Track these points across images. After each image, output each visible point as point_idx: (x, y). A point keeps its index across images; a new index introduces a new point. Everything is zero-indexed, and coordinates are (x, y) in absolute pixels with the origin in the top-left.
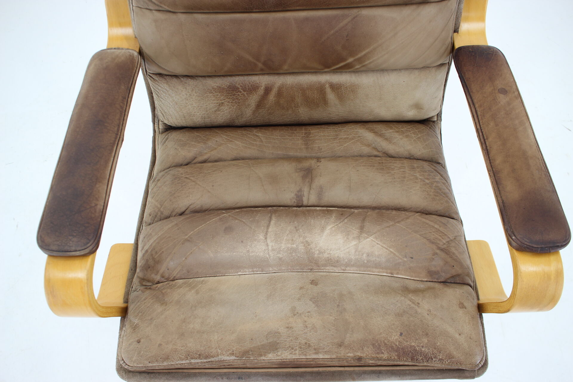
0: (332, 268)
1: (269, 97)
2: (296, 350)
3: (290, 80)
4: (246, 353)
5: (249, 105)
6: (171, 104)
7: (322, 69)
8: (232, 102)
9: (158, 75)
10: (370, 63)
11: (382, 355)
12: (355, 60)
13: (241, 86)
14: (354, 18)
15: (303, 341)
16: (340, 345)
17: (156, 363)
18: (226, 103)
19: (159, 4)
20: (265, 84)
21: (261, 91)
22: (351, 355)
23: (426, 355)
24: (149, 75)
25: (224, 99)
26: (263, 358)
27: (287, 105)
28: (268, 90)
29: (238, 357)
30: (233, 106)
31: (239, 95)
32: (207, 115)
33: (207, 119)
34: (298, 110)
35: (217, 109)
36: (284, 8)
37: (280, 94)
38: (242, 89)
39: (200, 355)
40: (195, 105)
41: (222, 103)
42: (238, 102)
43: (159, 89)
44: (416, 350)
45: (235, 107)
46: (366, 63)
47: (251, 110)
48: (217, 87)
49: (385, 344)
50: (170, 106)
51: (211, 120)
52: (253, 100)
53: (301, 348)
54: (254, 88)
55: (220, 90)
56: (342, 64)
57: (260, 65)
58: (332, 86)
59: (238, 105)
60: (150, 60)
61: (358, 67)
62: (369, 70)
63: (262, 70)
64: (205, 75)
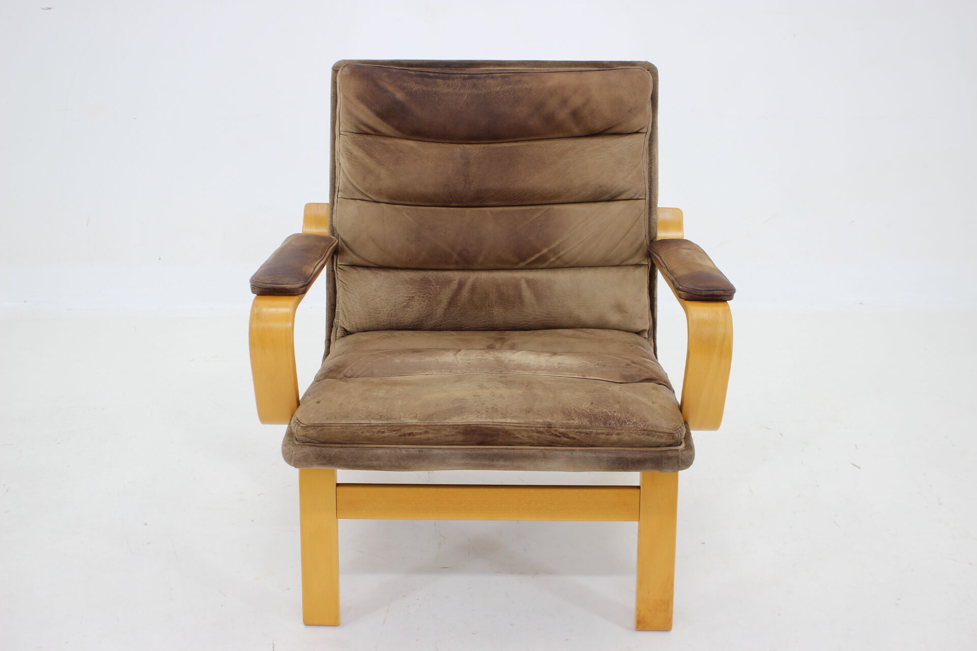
0: (521, 371)
1: (463, 292)
2: (482, 414)
3: (484, 276)
4: (430, 416)
5: (440, 301)
6: (358, 297)
7: (517, 263)
8: (423, 297)
9: (349, 267)
10: (565, 254)
11: (573, 421)
12: (550, 251)
13: (434, 279)
14: (547, 211)
15: (491, 406)
16: (529, 411)
17: (334, 420)
18: (416, 298)
19: (365, 192)
21: (454, 286)
22: (540, 421)
23: (619, 419)
24: (340, 268)
25: (416, 293)
26: (448, 421)
27: (481, 304)
28: (461, 285)
29: (421, 420)
30: (424, 302)
31: (431, 288)
32: (395, 311)
34: (492, 310)
35: (406, 304)
36: (481, 202)
37: (473, 289)
38: (435, 283)
39: (381, 416)
40: (384, 298)
41: (413, 297)
42: (430, 297)
43: (347, 280)
44: (608, 415)
46: (561, 253)
47: (442, 308)
48: (410, 278)
49: (576, 411)
50: (356, 300)
51: (397, 319)
52: (446, 295)
53: (487, 412)
54: (448, 282)
55: (412, 282)
56: (537, 256)
57: (455, 256)
58: (528, 281)
59: (430, 301)
60: (345, 247)
61: (553, 259)
62: (565, 266)
63: (457, 263)
64: (398, 266)
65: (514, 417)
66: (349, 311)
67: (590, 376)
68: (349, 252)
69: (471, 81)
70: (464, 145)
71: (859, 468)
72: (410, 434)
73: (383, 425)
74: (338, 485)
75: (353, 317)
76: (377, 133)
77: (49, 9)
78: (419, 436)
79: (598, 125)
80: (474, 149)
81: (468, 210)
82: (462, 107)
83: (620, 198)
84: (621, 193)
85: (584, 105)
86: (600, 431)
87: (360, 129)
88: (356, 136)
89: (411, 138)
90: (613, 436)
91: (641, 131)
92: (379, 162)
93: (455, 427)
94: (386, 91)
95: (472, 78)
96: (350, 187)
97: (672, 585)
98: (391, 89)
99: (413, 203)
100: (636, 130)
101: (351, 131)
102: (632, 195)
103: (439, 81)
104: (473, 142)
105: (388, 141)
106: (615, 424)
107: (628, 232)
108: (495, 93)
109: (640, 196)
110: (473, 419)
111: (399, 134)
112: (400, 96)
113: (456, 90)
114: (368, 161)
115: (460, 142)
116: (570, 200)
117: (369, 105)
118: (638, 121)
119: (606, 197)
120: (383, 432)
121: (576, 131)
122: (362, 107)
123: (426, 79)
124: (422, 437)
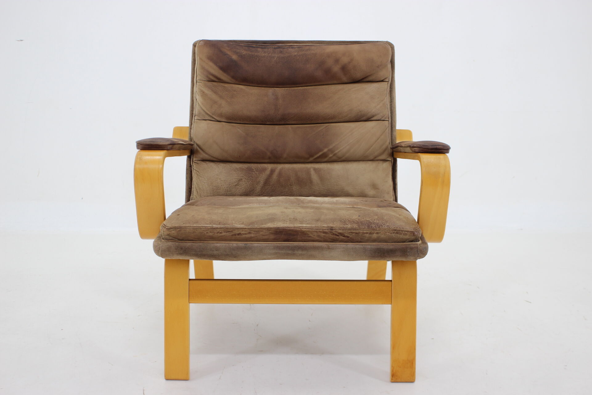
1: (273, 176)
2: (287, 222)
3: (287, 166)
4: (252, 223)
5: (259, 182)
6: (206, 179)
7: (308, 158)
8: (248, 179)
9: (201, 161)
10: (339, 152)
11: (347, 226)
12: (329, 150)
13: (255, 168)
14: (327, 126)
15: (292, 217)
16: (318, 220)
17: (189, 224)
18: (244, 180)
19: (212, 115)
20: (271, 168)
21: (268, 172)
22: (326, 225)
23: (378, 224)
24: (195, 162)
25: (243, 177)
26: (264, 225)
27: (285, 183)
28: (272, 171)
29: (246, 225)
30: (248, 182)
31: (253, 174)
32: (229, 188)
33: (229, 192)
34: (292, 188)
35: (237, 184)
36: (284, 122)
37: (280, 174)
38: (255, 170)
39: (220, 223)
40: (223, 180)
41: (241, 179)
42: (252, 179)
43: (200, 169)
44: (370, 222)
45: (249, 183)
46: (336, 152)
47: (260, 186)
48: (239, 168)
49: (349, 220)
50: (205, 181)
51: (231, 193)
52: (263, 177)
53: (290, 220)
54: (264, 170)
55: (241, 169)
56: (320, 153)
57: (269, 154)
58: (315, 169)
59: (252, 182)
60: (199, 149)
61: (331, 155)
62: (339, 160)
63: (270, 158)
64: (233, 160)
65: (308, 224)
66: (200, 189)
67: (357, 206)
68: (201, 151)
69: (279, 50)
70: (275, 88)
71: (530, 303)
72: (239, 234)
73: (221, 228)
74: (190, 280)
75: (203, 193)
76: (220, 80)
77: (22, 40)
78: (244, 236)
79: (359, 75)
80: (280, 91)
81: (277, 127)
82: (273, 65)
83: (372, 119)
84: (373, 116)
85: (350, 63)
86: (365, 232)
87: (209, 78)
88: (206, 82)
89: (241, 83)
90: (374, 235)
91: (385, 80)
92: (221, 97)
93: (269, 229)
94: (226, 54)
95: (279, 48)
96: (202, 111)
97: (415, 349)
98: (229, 53)
99: (242, 122)
100: (382, 79)
101: (204, 79)
102: (380, 117)
103: (259, 49)
104: (280, 86)
105: (226, 85)
106: (375, 227)
107: (378, 139)
108: (294, 56)
109: (386, 118)
110: (280, 225)
111: (234, 81)
112: (234, 57)
113: (270, 55)
114: (214, 96)
115: (272, 86)
116: (342, 120)
117: (215, 63)
118: (382, 74)
119: (364, 118)
120: (221, 233)
121: (345, 79)
122: (211, 64)
123: (251, 48)
124: (247, 236)
